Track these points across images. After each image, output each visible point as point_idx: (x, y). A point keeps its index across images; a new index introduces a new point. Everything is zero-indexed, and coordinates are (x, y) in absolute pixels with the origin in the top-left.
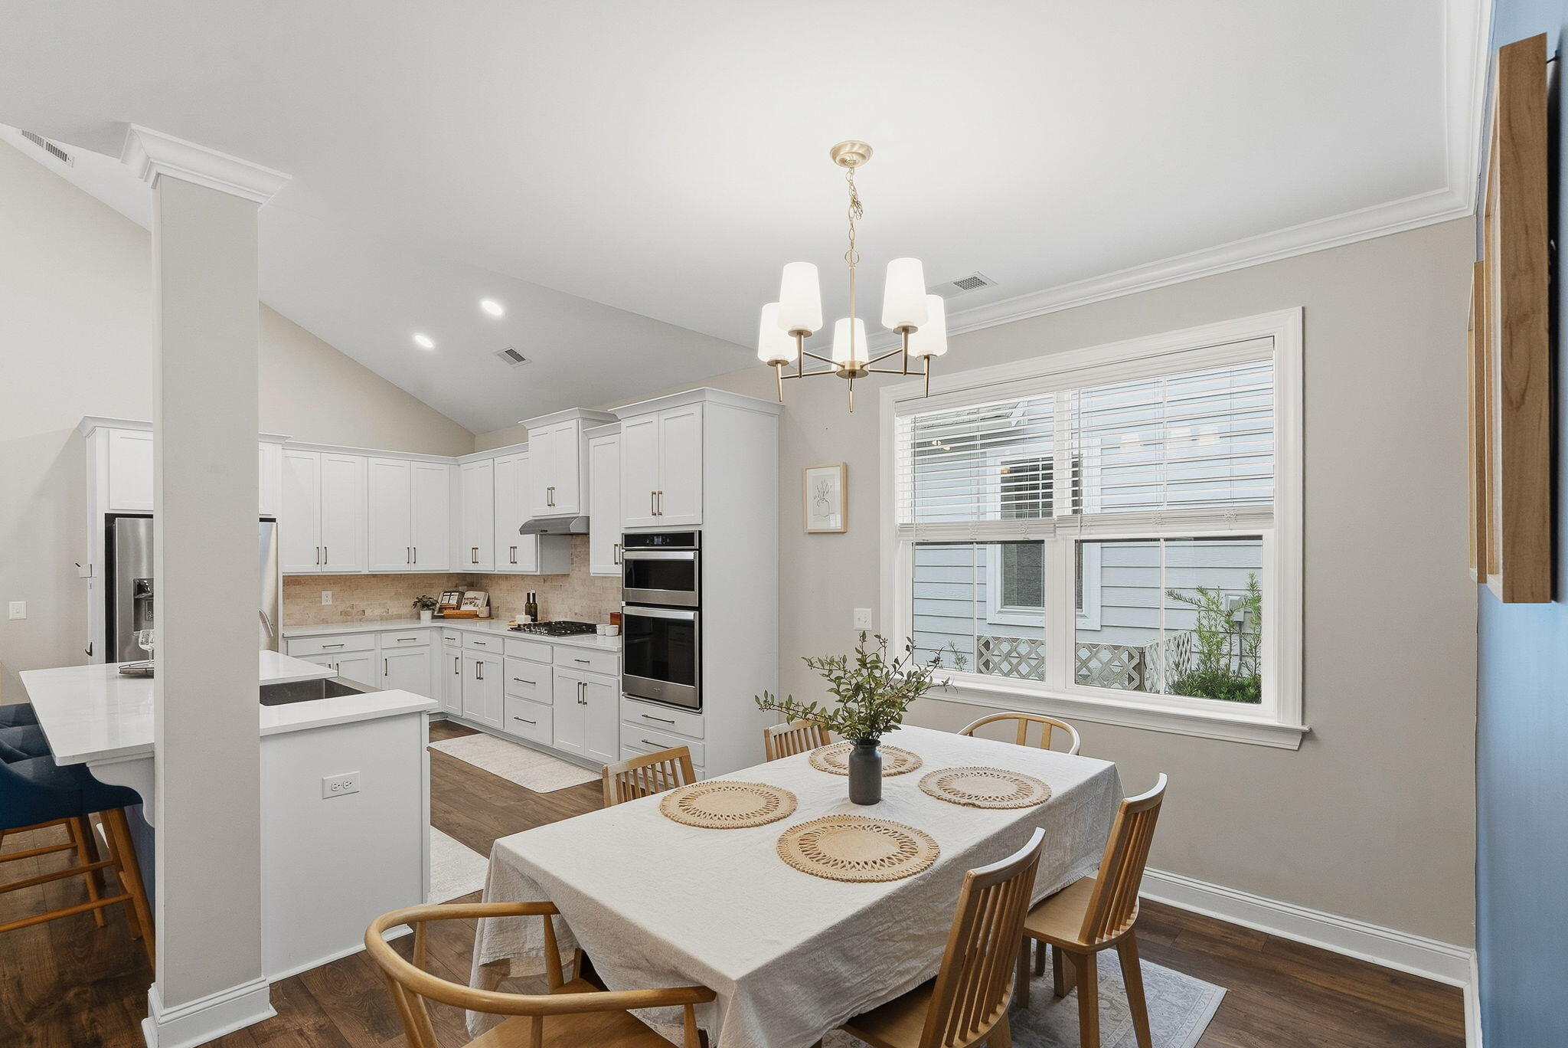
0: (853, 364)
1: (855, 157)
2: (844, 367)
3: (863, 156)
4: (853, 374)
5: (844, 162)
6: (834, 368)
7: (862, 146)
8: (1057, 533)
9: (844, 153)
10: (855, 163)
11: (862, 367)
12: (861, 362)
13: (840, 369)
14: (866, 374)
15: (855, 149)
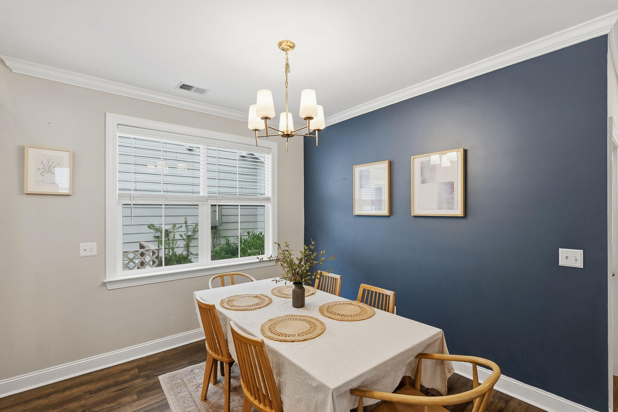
0: (287, 131)
1: (288, 47)
2: (284, 133)
3: (291, 47)
4: (288, 136)
5: (283, 49)
6: (280, 133)
7: (291, 43)
8: (208, 202)
9: (284, 45)
10: (288, 49)
11: (291, 133)
12: (291, 131)
13: (282, 134)
14: (293, 136)
15: (288, 44)
